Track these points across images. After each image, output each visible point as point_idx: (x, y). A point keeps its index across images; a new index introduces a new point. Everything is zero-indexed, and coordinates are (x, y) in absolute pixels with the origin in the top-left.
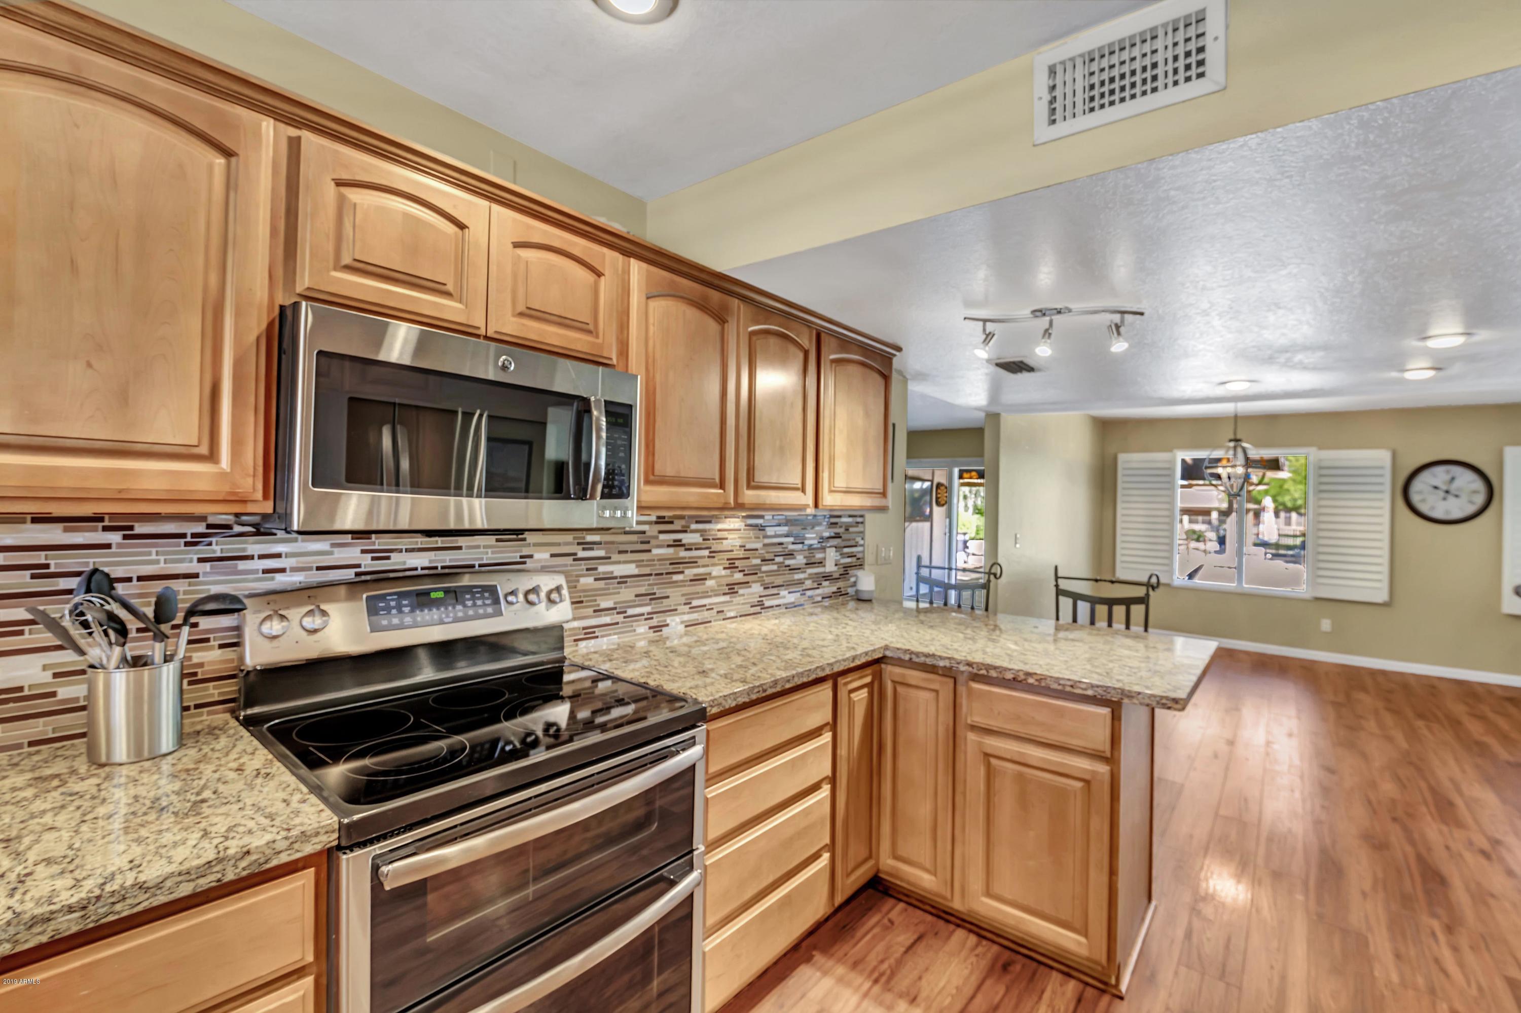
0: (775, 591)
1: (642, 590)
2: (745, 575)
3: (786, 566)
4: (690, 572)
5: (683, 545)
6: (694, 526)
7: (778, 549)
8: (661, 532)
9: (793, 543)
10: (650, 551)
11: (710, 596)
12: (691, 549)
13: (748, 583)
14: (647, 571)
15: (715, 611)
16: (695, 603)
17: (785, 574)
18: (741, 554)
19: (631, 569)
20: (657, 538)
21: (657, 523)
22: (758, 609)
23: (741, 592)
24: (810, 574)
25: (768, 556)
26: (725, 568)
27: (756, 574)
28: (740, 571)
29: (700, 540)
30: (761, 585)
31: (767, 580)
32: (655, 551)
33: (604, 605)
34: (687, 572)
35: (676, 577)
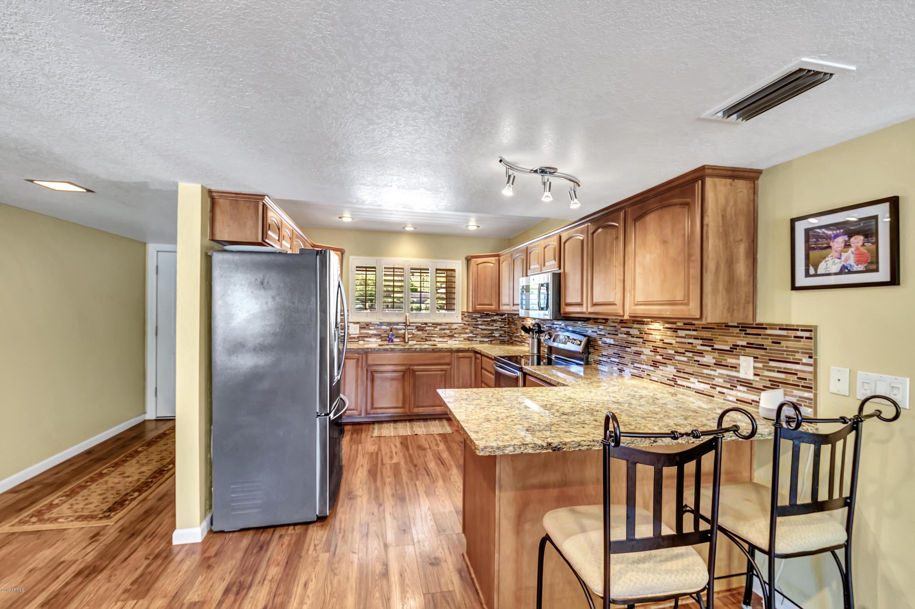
0: (686, 376)
1: (616, 351)
2: (663, 358)
3: (695, 361)
4: (634, 349)
5: (631, 335)
6: (635, 326)
7: (690, 346)
8: (622, 327)
9: (702, 345)
10: (617, 335)
11: (643, 364)
12: (634, 337)
13: (666, 364)
14: (617, 343)
15: (646, 373)
16: (636, 365)
17: (694, 366)
18: (660, 344)
19: (612, 342)
20: (620, 329)
21: (620, 323)
22: (673, 383)
23: (661, 368)
24: (719, 374)
25: (680, 350)
26: (651, 351)
27: (671, 360)
28: (660, 355)
29: (638, 333)
30: (675, 368)
31: (679, 366)
32: (620, 335)
33: (604, 354)
34: (632, 348)
35: (627, 349)
